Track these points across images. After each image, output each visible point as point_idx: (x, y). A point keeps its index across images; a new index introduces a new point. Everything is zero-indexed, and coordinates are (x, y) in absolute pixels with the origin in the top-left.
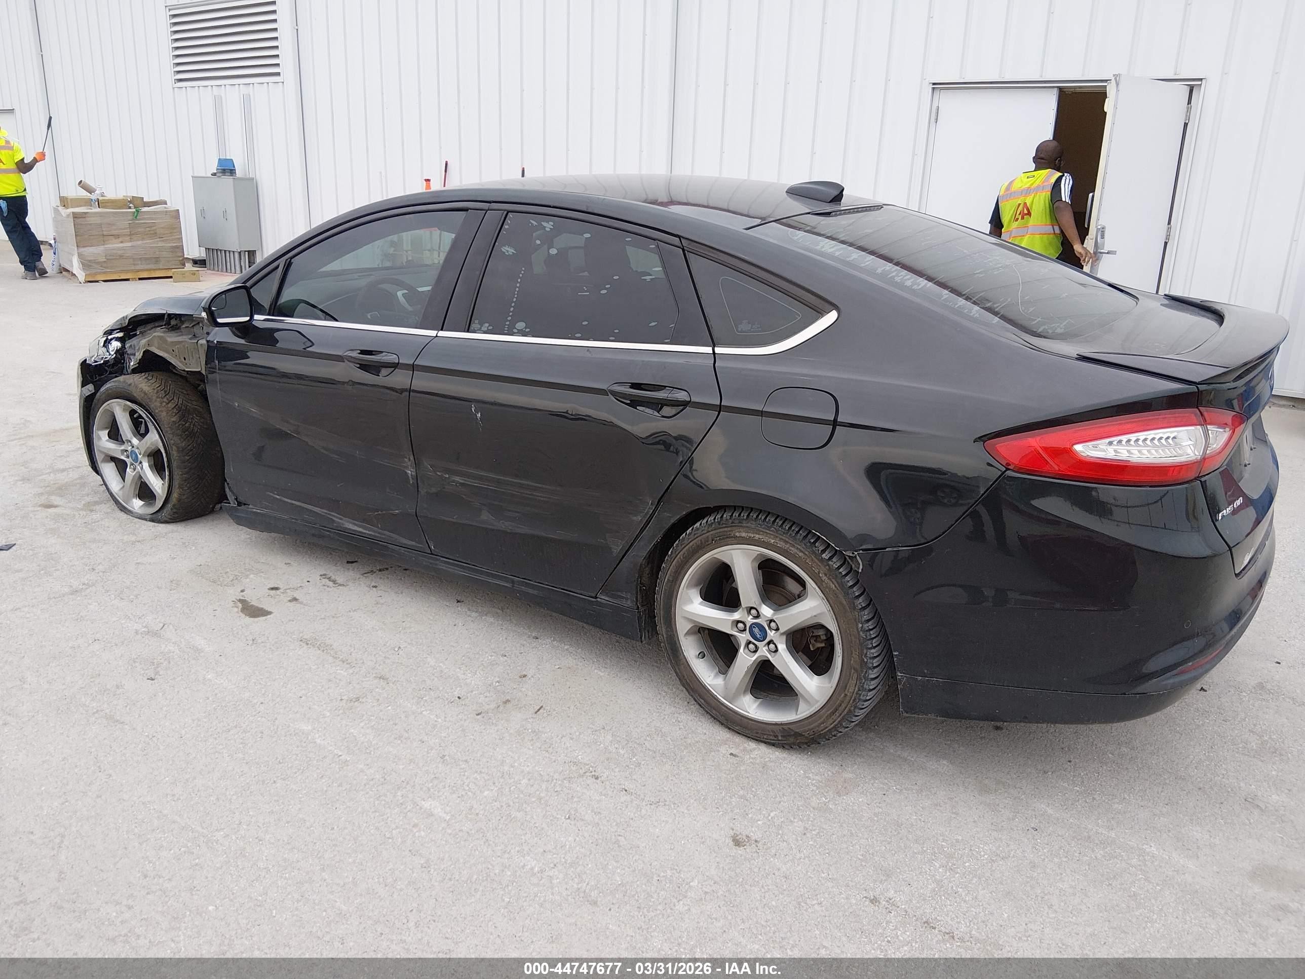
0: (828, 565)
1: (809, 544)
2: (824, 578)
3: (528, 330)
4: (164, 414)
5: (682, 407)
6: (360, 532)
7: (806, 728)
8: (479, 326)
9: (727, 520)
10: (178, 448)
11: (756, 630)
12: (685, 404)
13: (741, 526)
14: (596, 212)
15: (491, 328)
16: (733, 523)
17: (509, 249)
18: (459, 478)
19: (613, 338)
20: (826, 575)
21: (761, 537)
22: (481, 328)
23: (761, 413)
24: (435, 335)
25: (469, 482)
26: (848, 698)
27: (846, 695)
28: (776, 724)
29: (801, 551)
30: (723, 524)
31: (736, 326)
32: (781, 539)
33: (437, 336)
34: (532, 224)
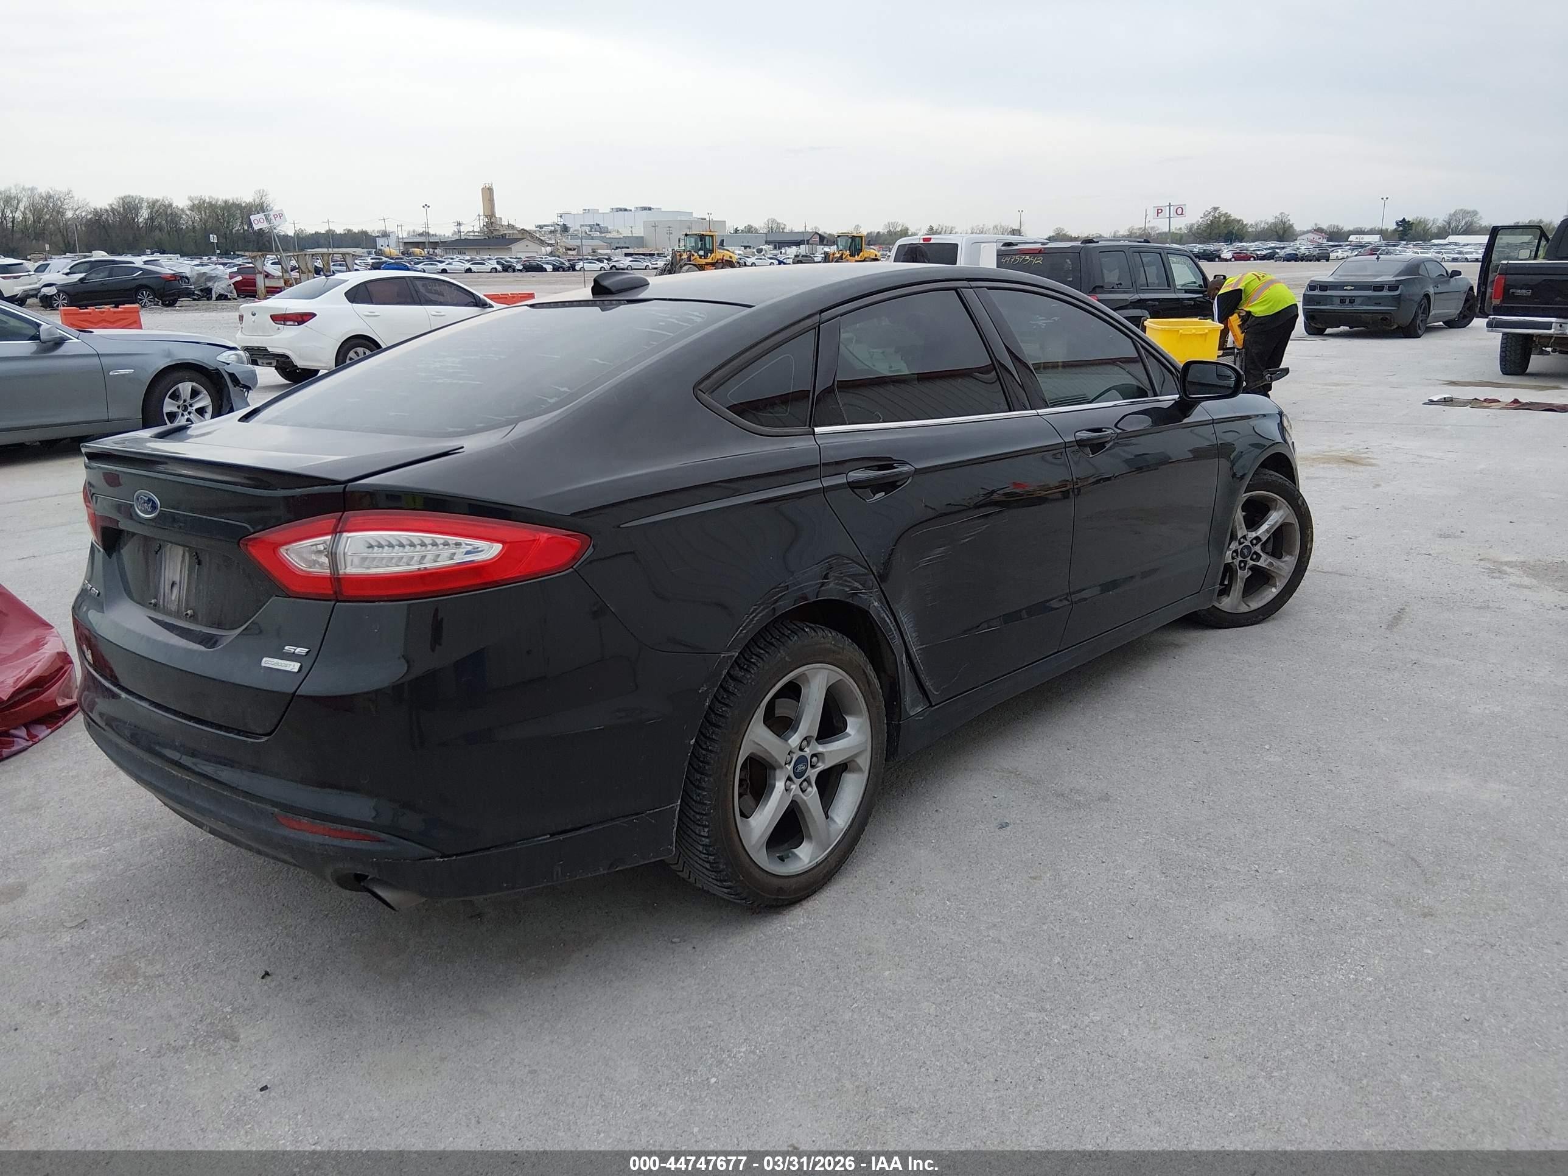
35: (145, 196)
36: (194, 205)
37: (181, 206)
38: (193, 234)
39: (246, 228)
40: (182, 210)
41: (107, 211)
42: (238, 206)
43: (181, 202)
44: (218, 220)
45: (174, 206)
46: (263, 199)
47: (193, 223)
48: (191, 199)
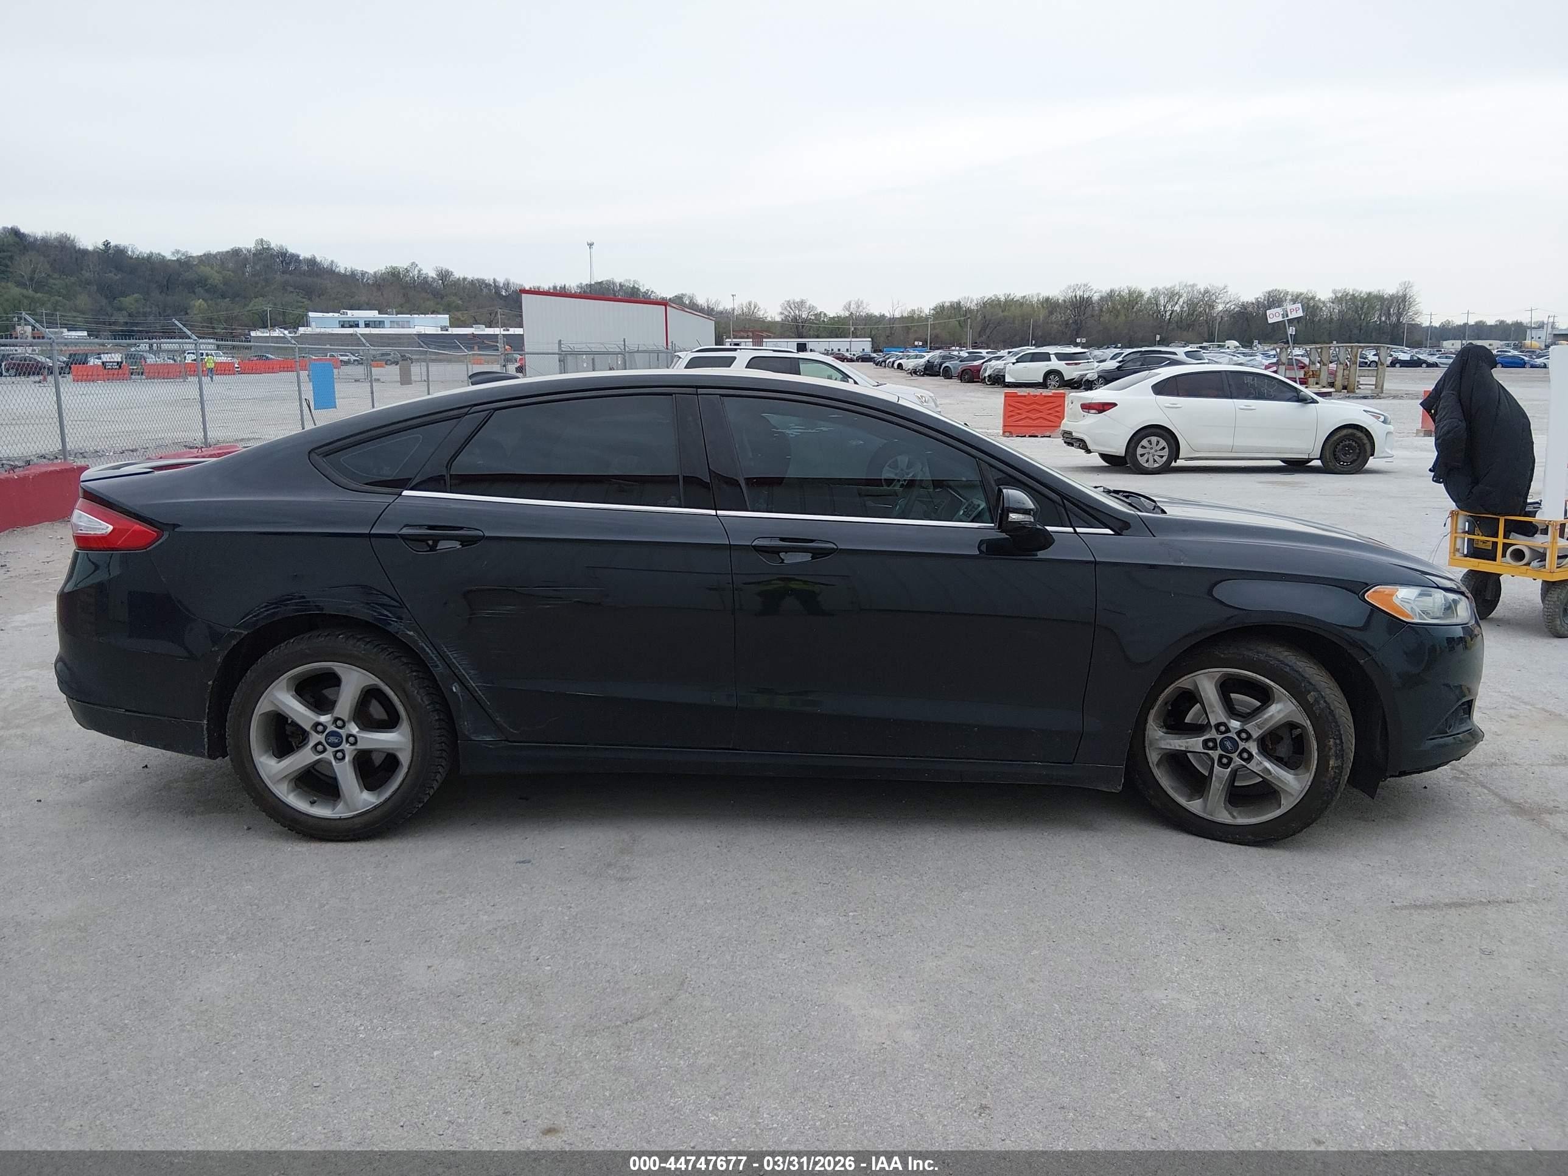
35: (1290, 290)
36: (1336, 297)
37: (1323, 299)
38: (1329, 325)
39: (1383, 319)
40: (1324, 302)
41: (1253, 304)
42: (1380, 298)
43: (1324, 294)
44: (1357, 312)
45: (1317, 299)
46: (1407, 290)
47: (1331, 315)
48: (1334, 292)
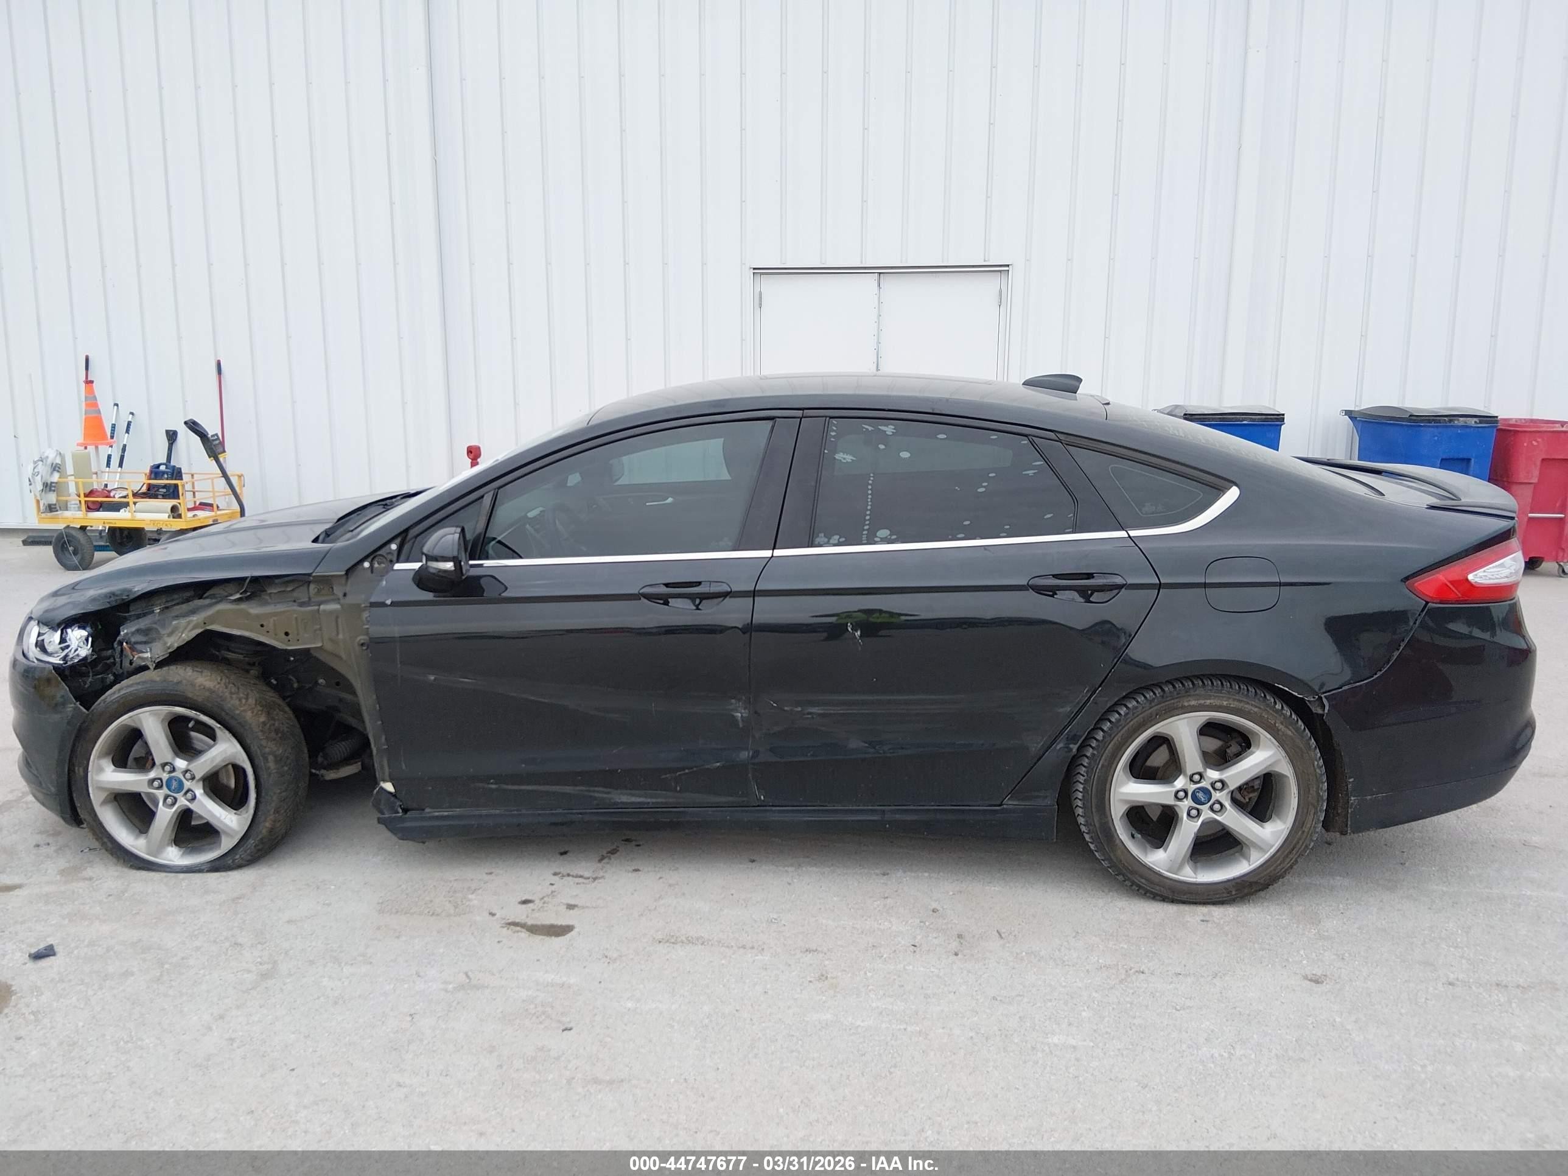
0: (1283, 714)
1: (1261, 699)
2: (1281, 727)
3: (894, 537)
4: (249, 714)
5: (1116, 591)
6: (639, 803)
7: (1262, 875)
8: (826, 540)
9: (1170, 692)
10: (275, 757)
11: (1200, 795)
12: (1120, 587)
13: (1189, 696)
14: (944, 412)
15: (842, 540)
16: (1178, 694)
17: (845, 456)
18: (817, 708)
19: (1005, 534)
20: (1282, 723)
21: (1212, 701)
22: (829, 541)
23: (1205, 585)
24: (770, 556)
25: (832, 710)
26: (1305, 834)
27: (1303, 832)
28: (1228, 881)
29: (1256, 707)
30: (1167, 697)
31: (1140, 510)
32: (1234, 700)
33: (772, 556)
34: (867, 429)
